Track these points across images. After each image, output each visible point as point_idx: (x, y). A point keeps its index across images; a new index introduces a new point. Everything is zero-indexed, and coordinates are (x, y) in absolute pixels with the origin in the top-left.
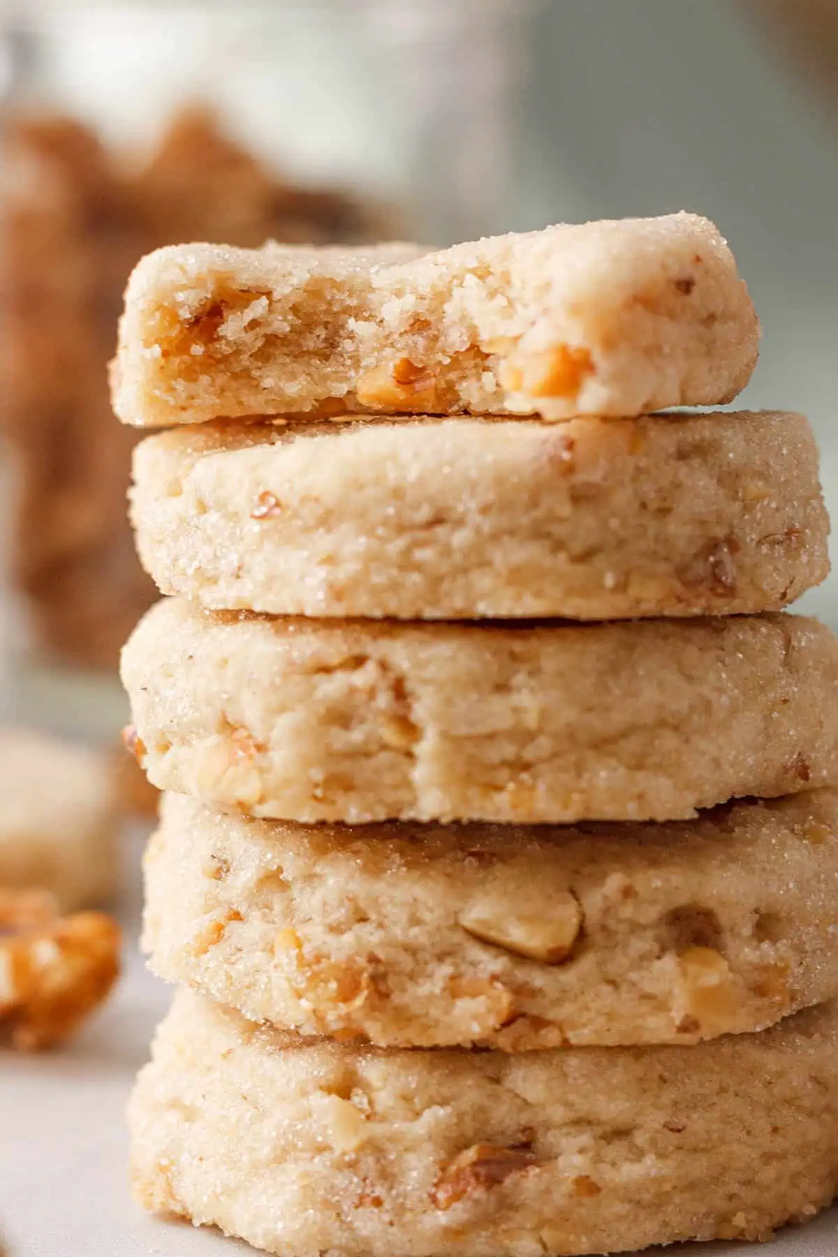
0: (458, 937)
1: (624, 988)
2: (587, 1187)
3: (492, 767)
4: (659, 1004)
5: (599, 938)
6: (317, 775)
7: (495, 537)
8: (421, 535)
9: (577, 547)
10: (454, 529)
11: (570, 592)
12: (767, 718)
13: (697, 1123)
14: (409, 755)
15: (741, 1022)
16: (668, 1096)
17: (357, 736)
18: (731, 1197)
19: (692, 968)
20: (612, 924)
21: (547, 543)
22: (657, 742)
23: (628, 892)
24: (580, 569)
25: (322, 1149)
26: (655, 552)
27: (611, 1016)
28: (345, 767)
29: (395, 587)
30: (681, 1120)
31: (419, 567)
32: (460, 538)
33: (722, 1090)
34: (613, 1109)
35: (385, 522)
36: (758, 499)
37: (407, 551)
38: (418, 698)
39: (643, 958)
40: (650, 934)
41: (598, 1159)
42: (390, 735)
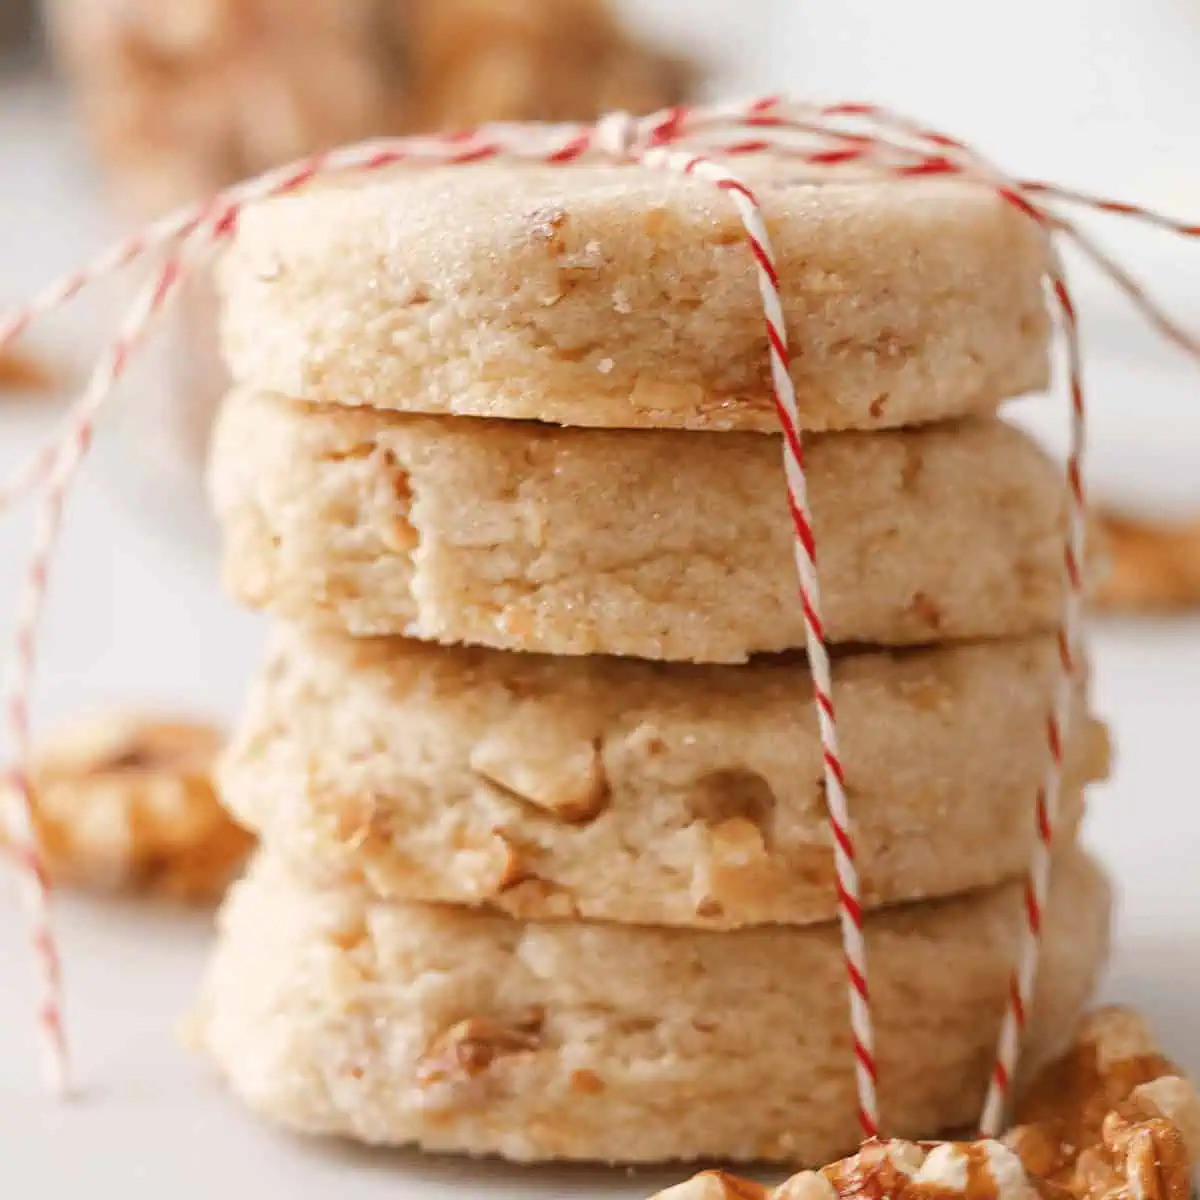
0: (466, 780)
1: (643, 858)
2: (589, 1083)
3: (492, 585)
4: (679, 879)
5: (619, 796)
6: (320, 575)
7: (471, 323)
8: (399, 313)
9: (564, 341)
10: (432, 311)
11: (551, 393)
12: (861, 551)
13: (732, 1022)
14: (410, 564)
15: (784, 912)
16: (700, 987)
17: (358, 535)
18: (777, 1113)
19: (719, 843)
20: (634, 780)
21: (529, 333)
22: (689, 570)
23: (655, 747)
24: (568, 366)
25: (315, 1005)
26: (676, 352)
27: (627, 889)
28: (348, 568)
29: (371, 371)
30: (712, 1018)
31: (396, 351)
32: (436, 320)
33: (772, 989)
34: (630, 996)
35: (369, 295)
36: (825, 295)
37: (386, 333)
38: (417, 499)
39: (668, 824)
40: (679, 798)
41: (608, 1052)
42: (389, 536)
